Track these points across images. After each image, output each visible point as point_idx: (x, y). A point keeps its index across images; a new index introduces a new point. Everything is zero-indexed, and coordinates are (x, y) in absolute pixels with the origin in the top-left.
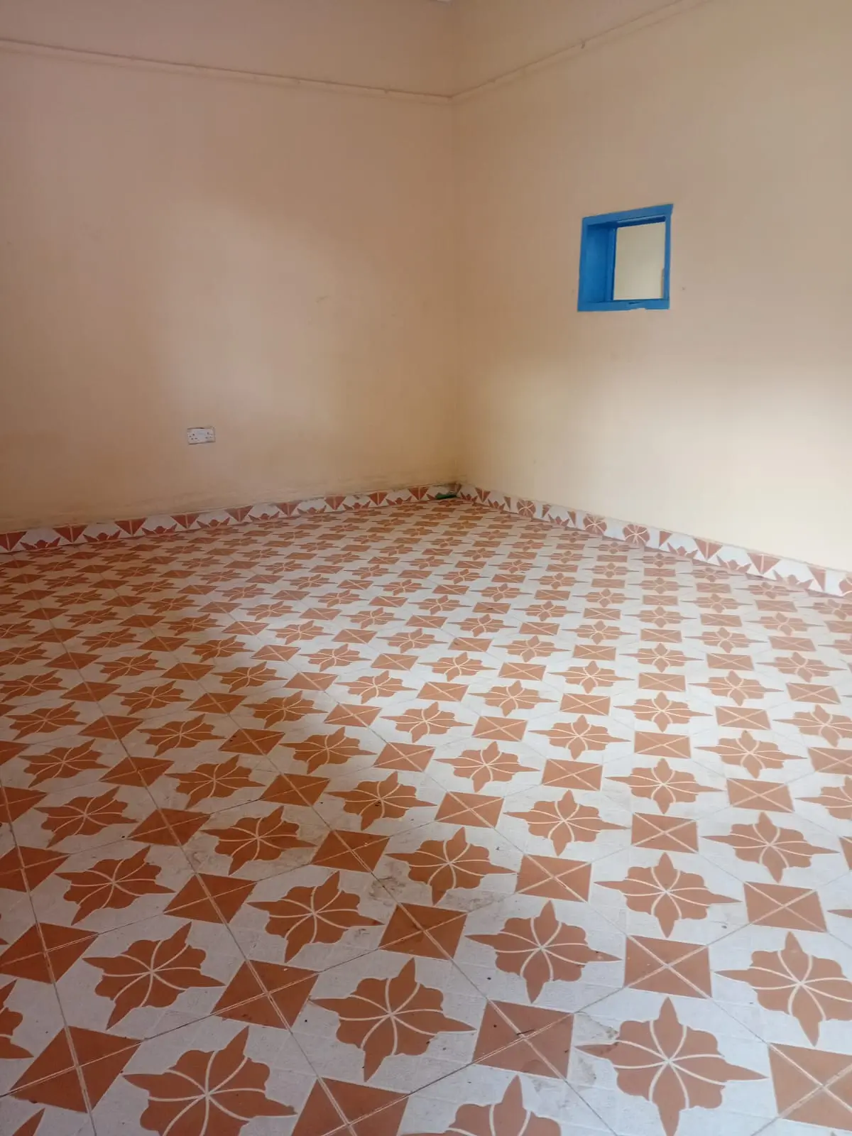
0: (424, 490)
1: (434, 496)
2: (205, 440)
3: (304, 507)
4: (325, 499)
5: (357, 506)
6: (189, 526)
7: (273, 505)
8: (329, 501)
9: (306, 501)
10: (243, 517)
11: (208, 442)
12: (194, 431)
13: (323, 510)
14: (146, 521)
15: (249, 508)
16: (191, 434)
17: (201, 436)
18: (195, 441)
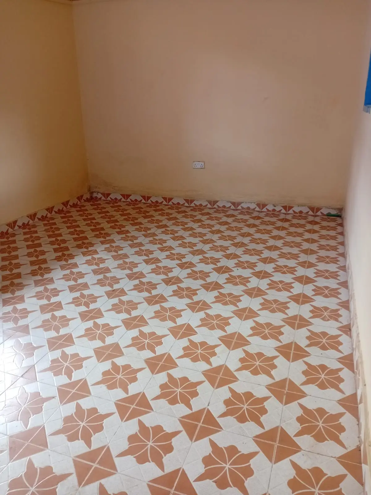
0: (318, 209)
1: (325, 214)
2: (200, 167)
3: (245, 206)
4: (256, 203)
5: (274, 210)
6: (190, 204)
7: (228, 202)
8: (258, 205)
9: (246, 203)
10: (214, 205)
11: (201, 168)
12: (195, 163)
13: (255, 209)
14: (174, 199)
15: (217, 202)
16: (194, 164)
17: (199, 165)
18: (196, 167)
